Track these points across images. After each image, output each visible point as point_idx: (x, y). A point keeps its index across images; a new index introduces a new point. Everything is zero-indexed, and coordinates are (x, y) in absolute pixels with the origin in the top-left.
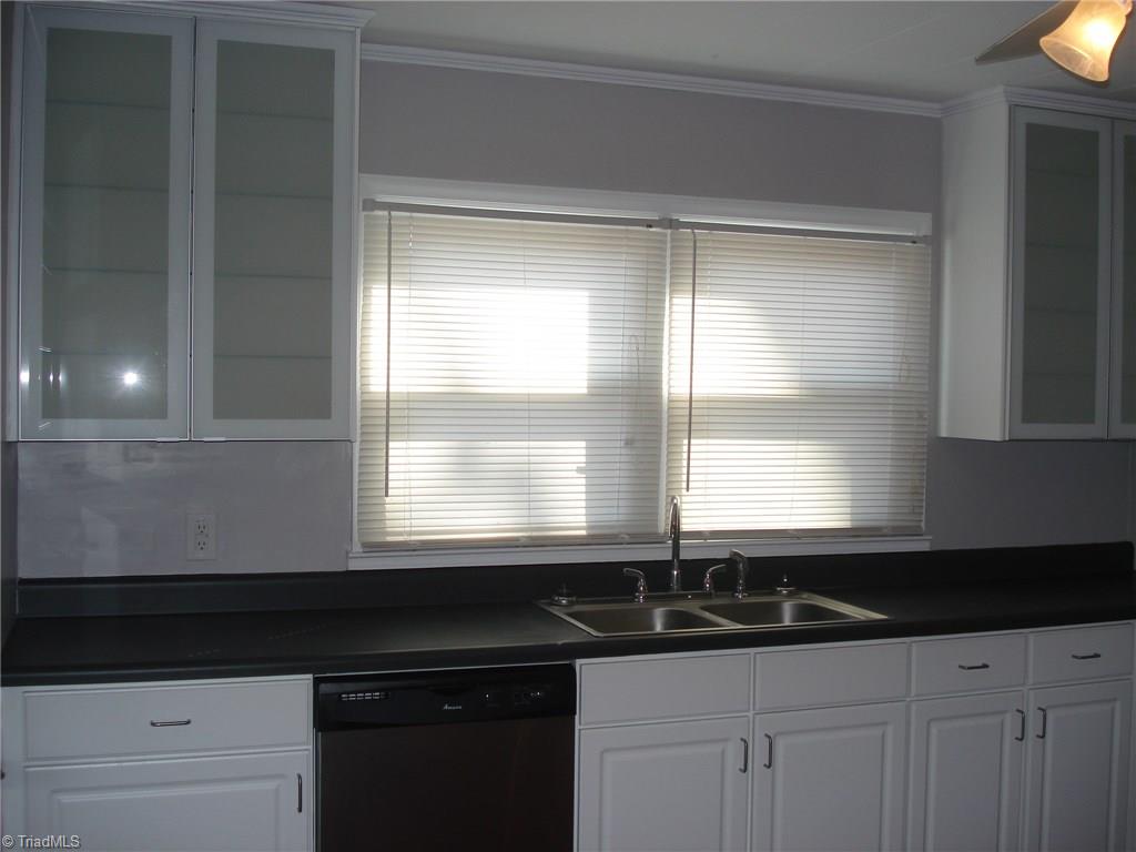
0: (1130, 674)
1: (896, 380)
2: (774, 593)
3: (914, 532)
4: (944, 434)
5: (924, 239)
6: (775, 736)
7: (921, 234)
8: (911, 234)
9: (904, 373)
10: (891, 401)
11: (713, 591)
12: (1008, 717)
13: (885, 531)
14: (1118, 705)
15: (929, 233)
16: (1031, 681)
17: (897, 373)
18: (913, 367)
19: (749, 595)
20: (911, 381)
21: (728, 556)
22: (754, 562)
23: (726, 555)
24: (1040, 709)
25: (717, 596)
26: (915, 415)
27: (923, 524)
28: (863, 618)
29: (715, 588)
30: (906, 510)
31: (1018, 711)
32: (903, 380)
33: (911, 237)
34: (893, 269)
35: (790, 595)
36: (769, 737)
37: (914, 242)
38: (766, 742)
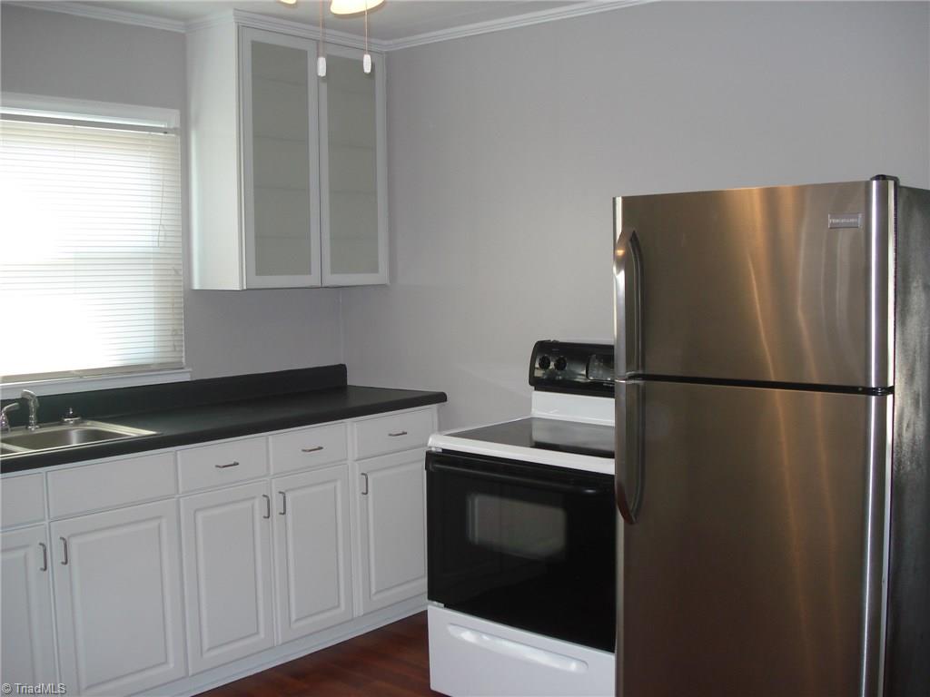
0: (346, 460)
1: (156, 244)
2: (62, 423)
3: (176, 367)
4: (196, 286)
5: (174, 130)
6: (69, 537)
7: (172, 127)
8: (163, 126)
9: (162, 239)
10: (152, 261)
11: (8, 427)
12: (257, 502)
13: (153, 367)
14: (339, 484)
15: (178, 126)
16: (272, 473)
17: (156, 239)
18: (169, 233)
19: (41, 427)
20: (168, 245)
21: (19, 397)
22: (43, 400)
23: (18, 396)
24: (280, 493)
25: (12, 430)
26: (173, 273)
27: (183, 360)
28: (135, 435)
29: (9, 424)
30: (169, 349)
31: (264, 496)
32: (161, 244)
33: (165, 128)
34: (149, 154)
35: (76, 423)
36: (63, 539)
37: (166, 133)
38: (62, 543)
